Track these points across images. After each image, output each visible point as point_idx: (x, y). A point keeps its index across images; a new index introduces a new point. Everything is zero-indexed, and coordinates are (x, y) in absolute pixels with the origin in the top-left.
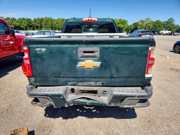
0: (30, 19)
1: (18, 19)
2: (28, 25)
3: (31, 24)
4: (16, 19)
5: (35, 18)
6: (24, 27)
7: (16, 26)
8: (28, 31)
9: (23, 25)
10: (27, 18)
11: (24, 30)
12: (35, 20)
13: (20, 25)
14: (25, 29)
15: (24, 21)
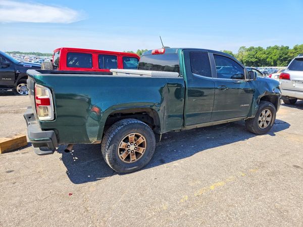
0: (287, 48)
1: (266, 49)
2: (280, 57)
3: (286, 56)
4: (264, 48)
5: (297, 46)
6: (272, 60)
7: (260, 60)
8: (276, 67)
9: (271, 58)
10: (282, 46)
11: (272, 66)
12: (295, 49)
13: (267, 58)
14: (272, 64)
15: (275, 50)
